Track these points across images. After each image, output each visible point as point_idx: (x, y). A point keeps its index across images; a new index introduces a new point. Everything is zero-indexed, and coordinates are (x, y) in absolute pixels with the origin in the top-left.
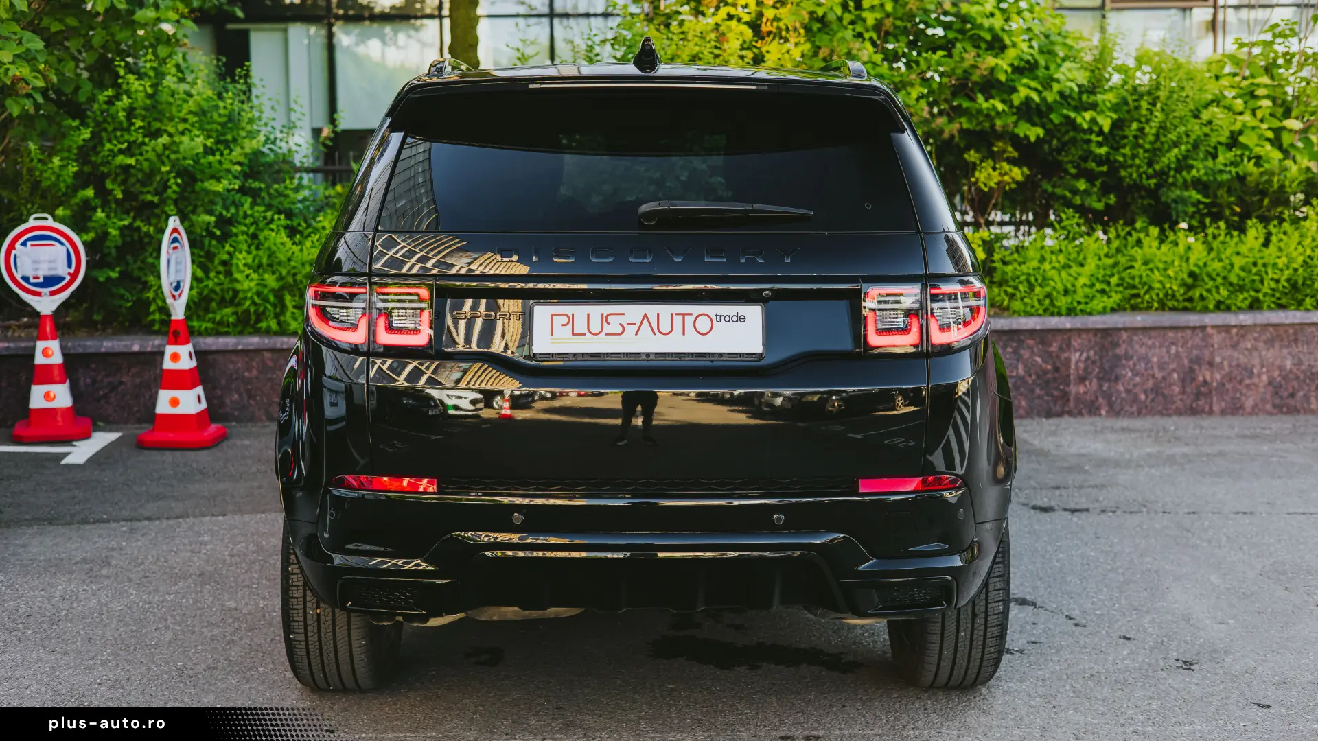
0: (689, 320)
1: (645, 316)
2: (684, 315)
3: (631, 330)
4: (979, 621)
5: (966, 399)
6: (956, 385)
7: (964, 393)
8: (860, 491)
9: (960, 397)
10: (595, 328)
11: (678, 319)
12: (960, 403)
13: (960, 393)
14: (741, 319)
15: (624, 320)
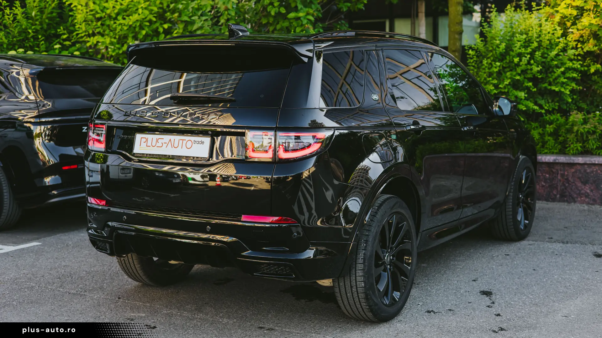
0: (185, 142)
1: (170, 140)
2: (183, 140)
3: (165, 145)
4: (354, 290)
5: (308, 180)
6: (302, 174)
7: (306, 177)
8: (242, 220)
9: (304, 179)
10: (154, 144)
11: (181, 142)
12: (304, 181)
13: (304, 177)
14: (202, 143)
15: (163, 141)
